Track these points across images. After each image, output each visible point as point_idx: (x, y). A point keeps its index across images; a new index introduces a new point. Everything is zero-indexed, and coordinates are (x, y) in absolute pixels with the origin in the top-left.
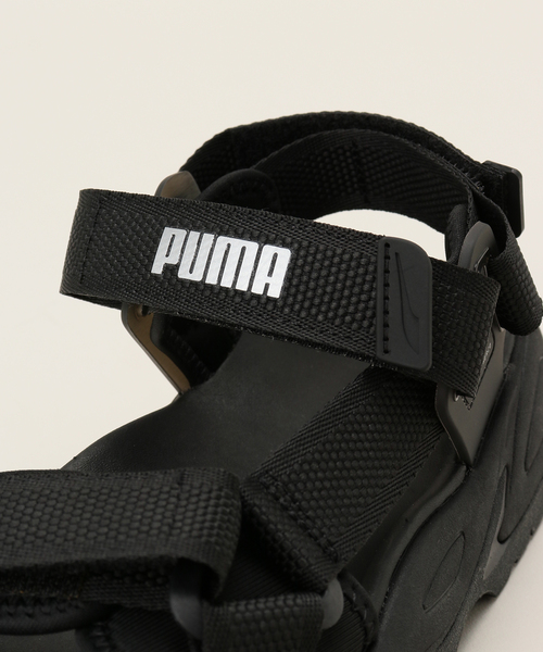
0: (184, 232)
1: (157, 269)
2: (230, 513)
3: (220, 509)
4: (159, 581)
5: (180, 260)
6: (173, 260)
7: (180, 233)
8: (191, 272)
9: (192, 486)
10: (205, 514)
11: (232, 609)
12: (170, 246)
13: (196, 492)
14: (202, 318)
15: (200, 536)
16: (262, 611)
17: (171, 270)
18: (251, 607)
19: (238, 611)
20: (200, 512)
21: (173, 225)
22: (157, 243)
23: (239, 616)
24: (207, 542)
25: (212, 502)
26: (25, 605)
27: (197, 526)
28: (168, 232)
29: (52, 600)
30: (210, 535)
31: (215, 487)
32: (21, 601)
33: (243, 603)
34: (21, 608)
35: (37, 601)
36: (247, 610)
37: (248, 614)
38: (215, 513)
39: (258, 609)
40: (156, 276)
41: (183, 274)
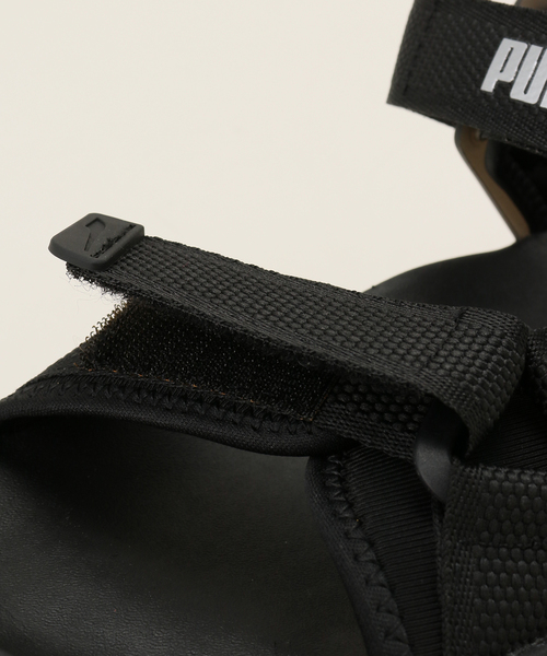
0: (525, 46)
1: (488, 85)
2: (507, 365)
3: (494, 358)
4: (410, 427)
5: (515, 78)
6: (507, 77)
7: (520, 46)
8: (525, 92)
9: (470, 326)
10: (474, 358)
11: (487, 474)
12: (506, 61)
13: (472, 333)
14: (533, 147)
15: (460, 379)
16: (527, 484)
17: (504, 88)
18: (513, 477)
19: (494, 478)
20: (470, 354)
21: (513, 36)
22: (492, 55)
23: (495, 483)
24: (466, 388)
25: (488, 347)
26: (253, 416)
27: (461, 368)
28: (506, 44)
29: (284, 417)
30: (473, 382)
31: (498, 333)
32: (250, 411)
33: (504, 470)
34: (248, 419)
35: (268, 415)
36: (507, 479)
37: (506, 484)
38: (488, 360)
39: (520, 481)
40: (485, 94)
41: (516, 94)
